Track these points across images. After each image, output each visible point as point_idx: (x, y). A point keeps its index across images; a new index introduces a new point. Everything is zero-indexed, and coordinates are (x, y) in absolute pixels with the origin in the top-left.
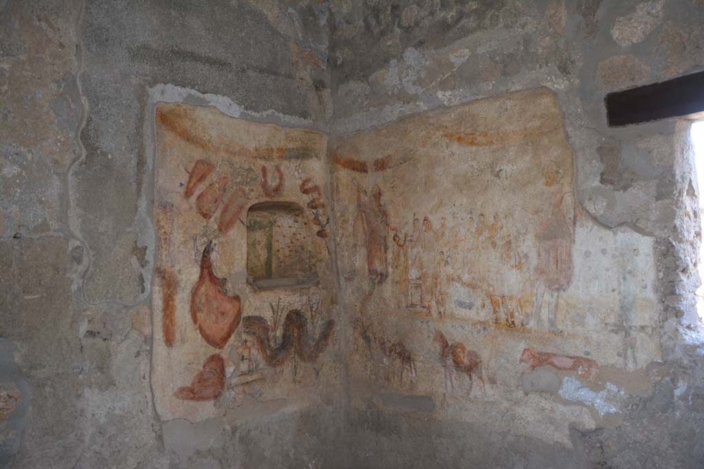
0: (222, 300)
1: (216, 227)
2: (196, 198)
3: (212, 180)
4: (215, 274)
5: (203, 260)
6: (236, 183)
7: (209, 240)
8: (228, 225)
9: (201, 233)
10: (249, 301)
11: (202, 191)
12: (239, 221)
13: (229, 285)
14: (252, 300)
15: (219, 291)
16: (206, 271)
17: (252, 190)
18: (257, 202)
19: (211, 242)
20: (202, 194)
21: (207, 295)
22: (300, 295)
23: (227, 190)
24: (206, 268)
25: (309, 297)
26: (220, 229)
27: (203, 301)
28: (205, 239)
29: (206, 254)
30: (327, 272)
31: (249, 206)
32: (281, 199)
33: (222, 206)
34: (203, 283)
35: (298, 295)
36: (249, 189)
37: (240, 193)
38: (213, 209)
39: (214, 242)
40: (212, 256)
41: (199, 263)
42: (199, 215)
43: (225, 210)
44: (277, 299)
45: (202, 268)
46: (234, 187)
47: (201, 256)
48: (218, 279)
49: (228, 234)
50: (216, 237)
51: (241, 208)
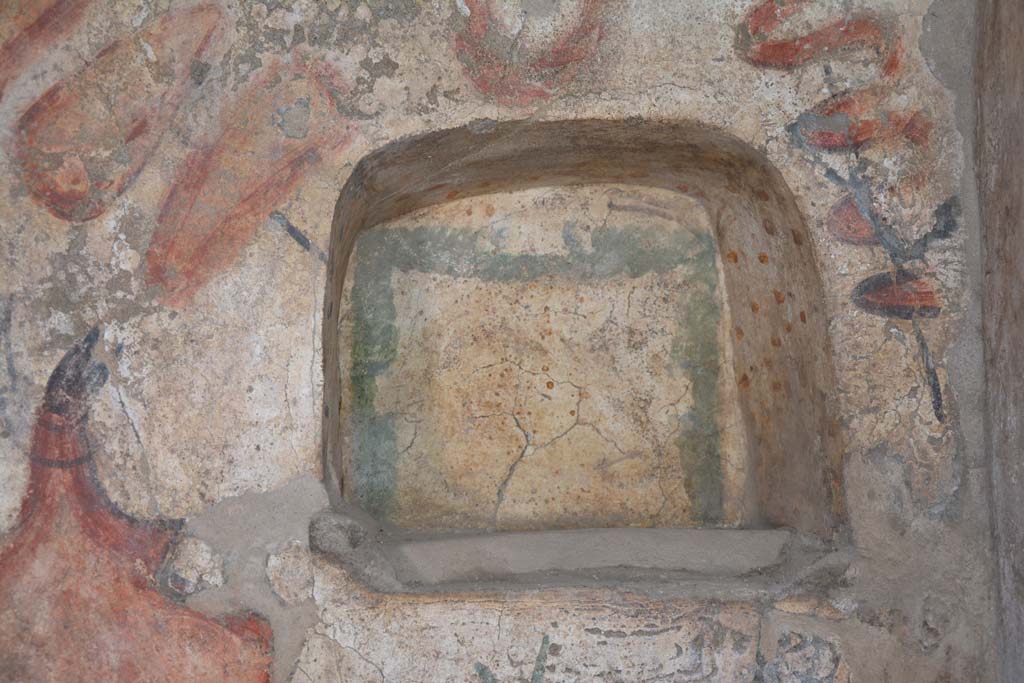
0: (156, 627)
1: (128, 260)
2: (14, 118)
3: (116, 24)
4: (115, 497)
5: (43, 424)
6: (276, 35)
7: (80, 325)
8: (203, 250)
9: (40, 292)
10: (332, 646)
11: (50, 81)
12: (276, 231)
13: (198, 560)
14: (347, 642)
15: (139, 584)
16: (60, 480)
17: (388, 67)
18: (415, 126)
19: (94, 336)
20: (51, 95)
21: (66, 598)
22: (698, 643)
23: (214, 74)
24: (62, 465)
25: (760, 660)
26: (156, 274)
27: (40, 629)
28: (61, 321)
29: (62, 395)
30: (918, 524)
31: (358, 148)
32: (596, 109)
33: (174, 152)
34: (43, 537)
35: (682, 637)
36: (365, 64)
37: (302, 88)
38: (117, 172)
39: (109, 334)
40: (97, 407)
41: (26, 439)
42: (26, 200)
43: (196, 174)
44: (525, 652)
45: (40, 463)
46: (266, 58)
47: (35, 404)
48: (132, 521)
49: (199, 297)
50: (124, 313)
51: (302, 160)
